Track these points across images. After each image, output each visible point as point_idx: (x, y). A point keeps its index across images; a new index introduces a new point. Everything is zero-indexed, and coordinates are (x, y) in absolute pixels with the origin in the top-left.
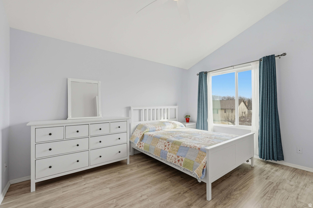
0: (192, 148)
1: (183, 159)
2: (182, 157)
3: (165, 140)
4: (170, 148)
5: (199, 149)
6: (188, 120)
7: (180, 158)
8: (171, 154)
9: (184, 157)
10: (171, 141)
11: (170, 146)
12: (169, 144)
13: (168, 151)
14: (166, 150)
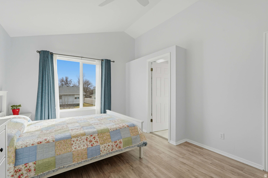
0: (122, 128)
1: (122, 141)
2: (120, 140)
3: (84, 135)
4: (98, 140)
5: (128, 126)
6: (15, 111)
7: (118, 141)
8: (105, 145)
9: (121, 138)
10: (94, 133)
11: (97, 138)
12: (93, 136)
13: (99, 144)
14: (95, 144)
